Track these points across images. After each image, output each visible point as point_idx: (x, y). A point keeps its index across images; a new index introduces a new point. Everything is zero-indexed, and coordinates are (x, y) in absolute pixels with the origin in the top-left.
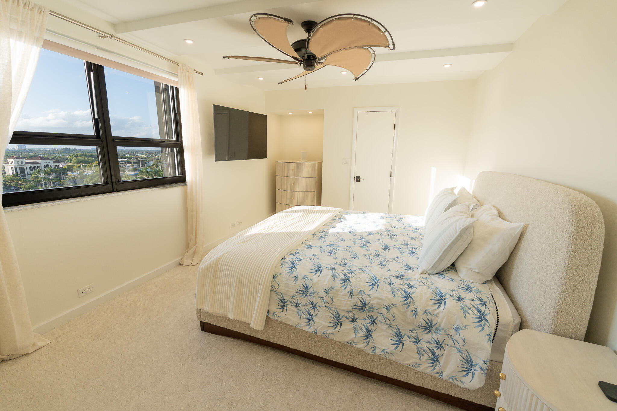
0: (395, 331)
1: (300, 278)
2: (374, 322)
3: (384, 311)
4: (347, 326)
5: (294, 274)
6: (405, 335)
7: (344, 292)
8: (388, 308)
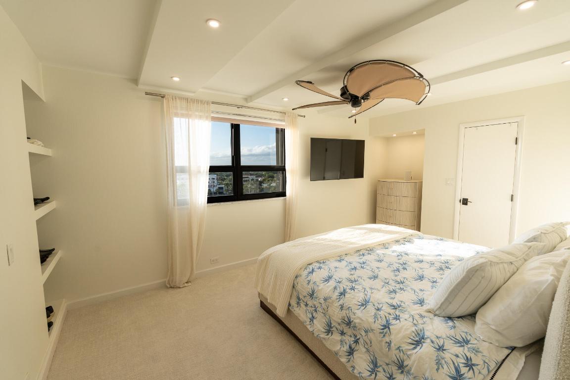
0: (372, 358)
1: (311, 282)
2: (356, 342)
3: (363, 333)
4: (336, 337)
5: (309, 279)
6: (381, 366)
7: (337, 304)
8: (366, 332)
